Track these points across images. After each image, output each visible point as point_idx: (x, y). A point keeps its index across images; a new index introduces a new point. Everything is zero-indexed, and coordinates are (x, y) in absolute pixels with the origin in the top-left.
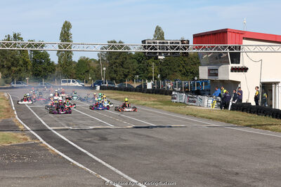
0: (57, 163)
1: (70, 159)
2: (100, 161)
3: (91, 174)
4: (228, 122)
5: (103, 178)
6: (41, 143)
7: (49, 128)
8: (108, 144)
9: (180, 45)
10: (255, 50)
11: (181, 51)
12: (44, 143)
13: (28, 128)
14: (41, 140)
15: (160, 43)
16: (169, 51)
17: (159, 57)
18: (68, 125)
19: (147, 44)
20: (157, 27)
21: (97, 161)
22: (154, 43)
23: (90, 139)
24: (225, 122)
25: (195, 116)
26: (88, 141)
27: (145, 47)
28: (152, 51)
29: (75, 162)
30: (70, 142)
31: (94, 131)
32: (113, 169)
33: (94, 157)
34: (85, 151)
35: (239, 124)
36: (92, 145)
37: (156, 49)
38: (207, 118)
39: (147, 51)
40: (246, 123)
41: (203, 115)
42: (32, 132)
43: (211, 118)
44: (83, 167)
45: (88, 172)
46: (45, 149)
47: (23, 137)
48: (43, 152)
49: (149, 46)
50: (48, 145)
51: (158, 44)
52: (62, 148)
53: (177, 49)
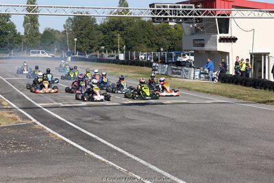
2: (119, 149)
3: (119, 171)
4: (231, 97)
6: (35, 124)
7: (37, 105)
8: (115, 126)
9: (194, 9)
11: (194, 17)
12: (38, 123)
14: (34, 120)
16: (181, 16)
17: (170, 24)
18: (57, 101)
19: (155, 8)
21: (116, 151)
22: (164, 7)
23: (90, 119)
24: (226, 96)
25: (189, 89)
26: (89, 122)
27: (154, 11)
28: (162, 16)
29: (89, 152)
31: (90, 109)
34: (94, 136)
36: (97, 126)
37: (166, 14)
38: (203, 92)
42: (20, 110)
43: (208, 92)
44: (103, 159)
45: (114, 168)
47: (11, 116)
48: (44, 137)
49: (159, 11)
50: (45, 127)
51: (168, 8)
52: (64, 130)
53: (190, 15)
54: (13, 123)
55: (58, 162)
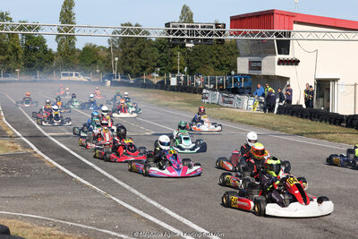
0: (55, 178)
1: (72, 174)
2: (110, 176)
3: (99, 193)
4: (274, 129)
5: (114, 199)
6: (36, 153)
7: (46, 134)
9: (214, 29)
10: (309, 38)
11: (215, 37)
12: (39, 153)
13: (19, 135)
14: (35, 149)
15: (188, 27)
16: (199, 37)
17: (187, 45)
19: (171, 28)
20: (184, 6)
21: (106, 177)
22: (181, 26)
24: (269, 128)
25: (232, 121)
27: (169, 31)
28: (179, 37)
29: (78, 178)
30: (72, 152)
32: (127, 187)
33: (102, 171)
35: (287, 131)
37: (183, 35)
38: (246, 123)
39: (171, 36)
40: (297, 131)
41: (241, 119)
42: (24, 139)
43: (251, 124)
44: (88, 184)
45: (96, 191)
46: (40, 160)
47: (12, 145)
48: (38, 164)
49: (174, 31)
50: (44, 156)
51: (186, 28)
52: (61, 159)
53: (210, 35)
54: (12, 152)
55: (41, 186)
